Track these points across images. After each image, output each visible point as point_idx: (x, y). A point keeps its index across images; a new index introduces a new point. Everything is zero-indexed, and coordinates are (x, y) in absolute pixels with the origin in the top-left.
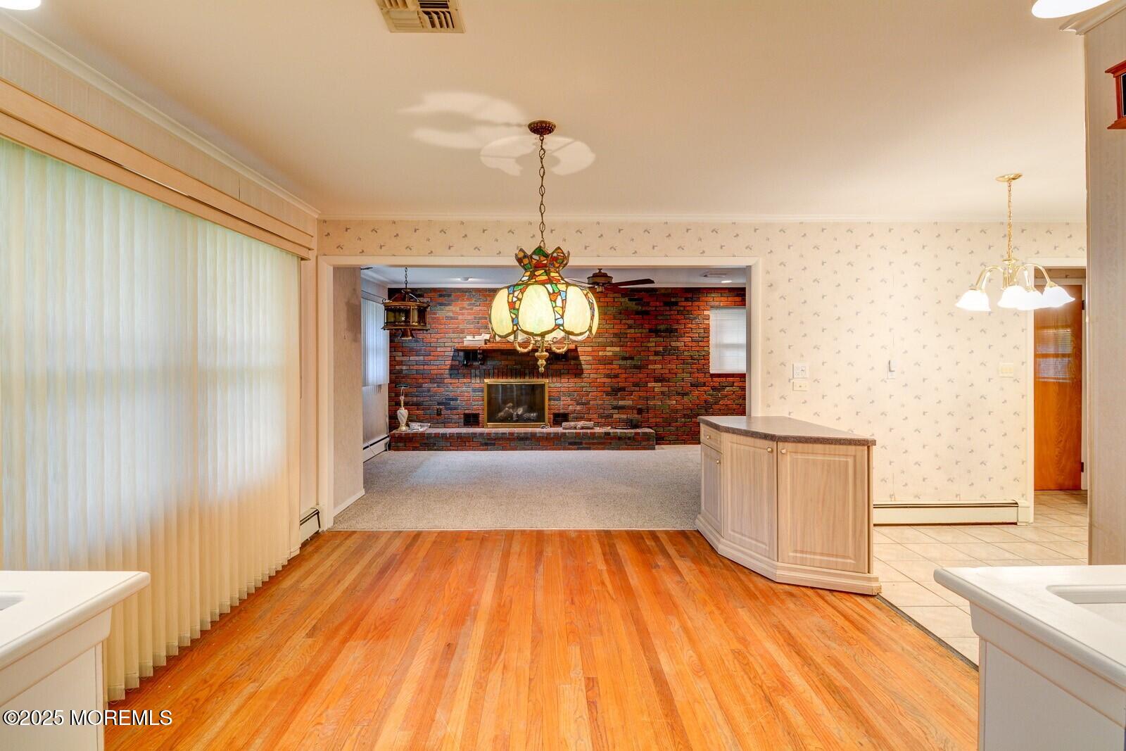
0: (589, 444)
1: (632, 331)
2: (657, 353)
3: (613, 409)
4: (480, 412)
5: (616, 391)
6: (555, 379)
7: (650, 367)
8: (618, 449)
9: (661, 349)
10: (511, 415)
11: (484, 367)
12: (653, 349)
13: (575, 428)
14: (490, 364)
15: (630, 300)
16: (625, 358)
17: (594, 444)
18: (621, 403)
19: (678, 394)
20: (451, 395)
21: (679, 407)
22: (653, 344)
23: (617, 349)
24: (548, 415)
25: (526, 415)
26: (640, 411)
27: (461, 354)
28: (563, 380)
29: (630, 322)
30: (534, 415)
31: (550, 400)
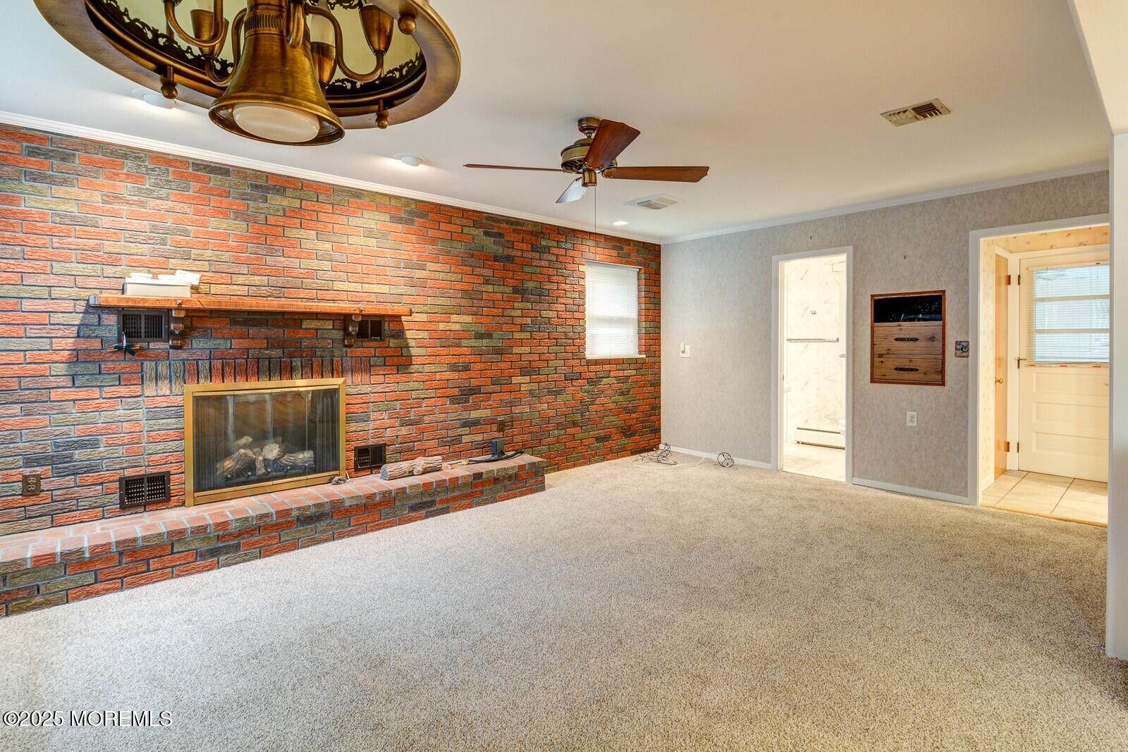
0: (447, 500)
1: (490, 288)
2: (523, 328)
3: (463, 426)
4: (172, 468)
5: (466, 394)
6: (358, 378)
7: (515, 350)
8: (494, 500)
9: (529, 321)
10: (251, 466)
11: (183, 355)
12: (518, 321)
13: (411, 474)
14: (199, 345)
15: (486, 234)
16: (479, 336)
17: (454, 499)
18: (475, 414)
19: (550, 392)
20: (74, 433)
21: (552, 413)
22: (518, 313)
23: (468, 319)
24: (346, 456)
25: (288, 459)
26: (502, 427)
27: (111, 320)
28: (374, 379)
29: (488, 272)
30: (305, 456)
31: (348, 421)
